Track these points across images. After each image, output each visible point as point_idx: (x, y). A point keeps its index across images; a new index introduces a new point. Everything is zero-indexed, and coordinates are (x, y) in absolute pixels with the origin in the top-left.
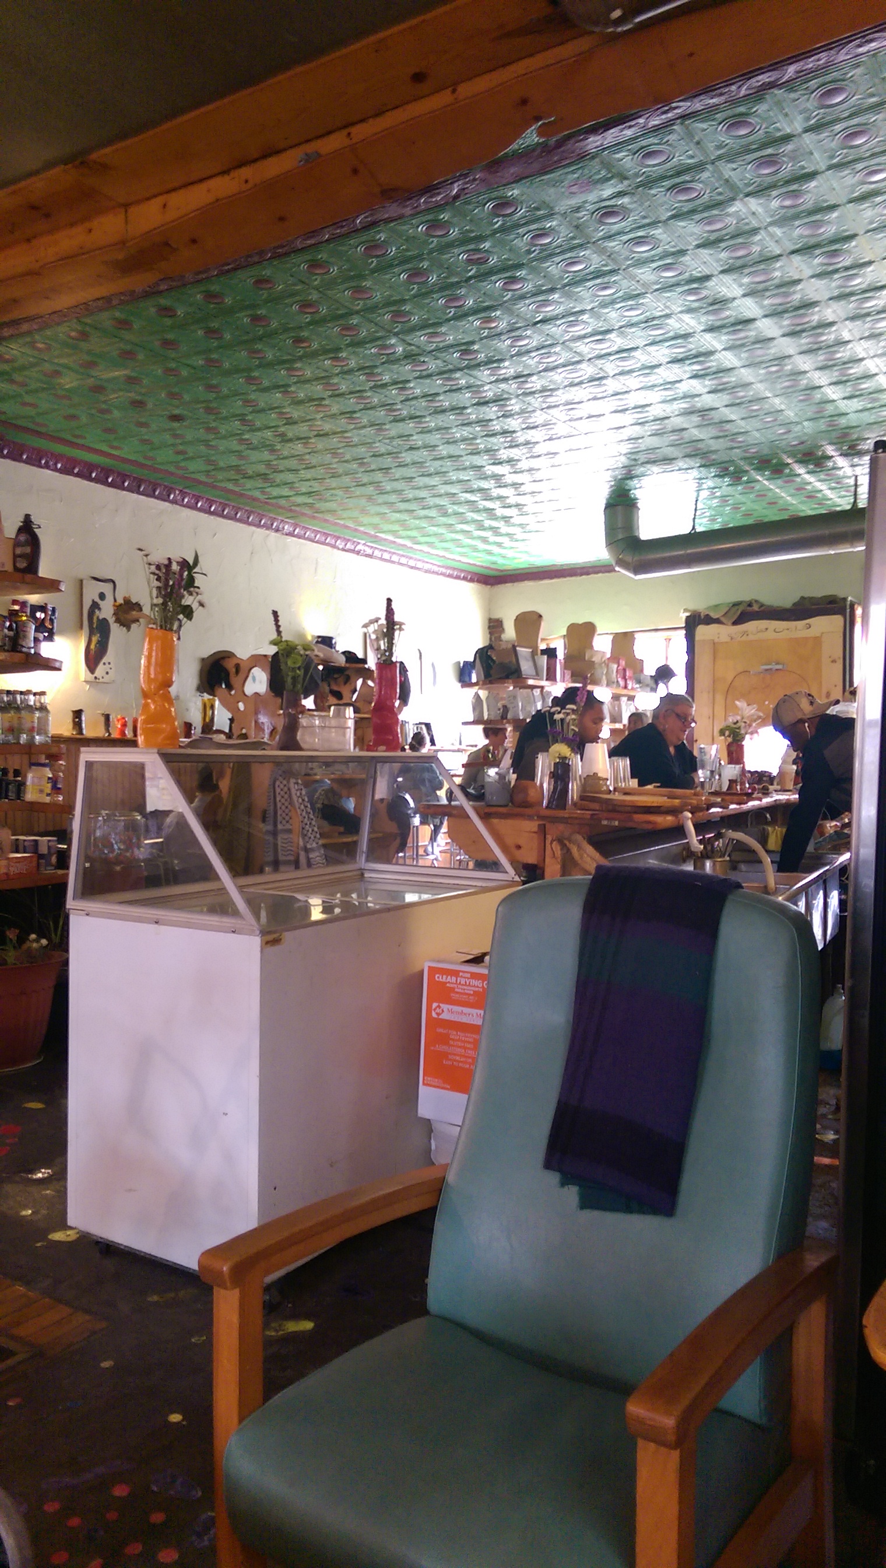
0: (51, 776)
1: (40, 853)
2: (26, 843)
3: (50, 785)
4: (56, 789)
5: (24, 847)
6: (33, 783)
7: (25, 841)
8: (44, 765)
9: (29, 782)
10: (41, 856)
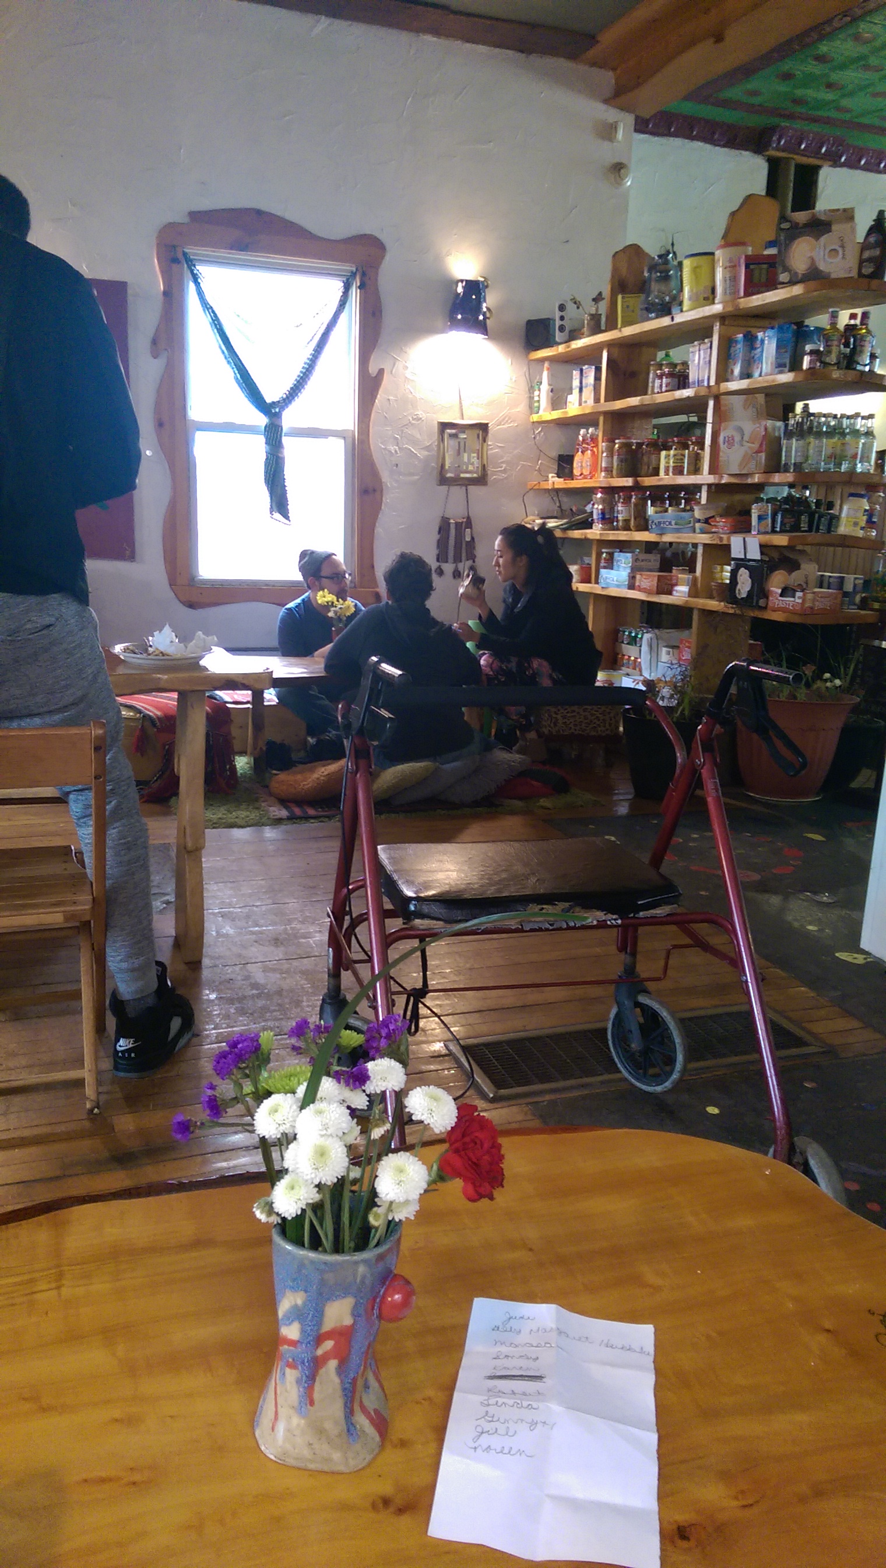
0: (867, 508)
1: (845, 590)
2: (831, 580)
3: (865, 518)
4: (870, 523)
5: (829, 583)
6: (848, 516)
7: (830, 577)
8: (861, 496)
9: (844, 515)
10: (846, 594)
